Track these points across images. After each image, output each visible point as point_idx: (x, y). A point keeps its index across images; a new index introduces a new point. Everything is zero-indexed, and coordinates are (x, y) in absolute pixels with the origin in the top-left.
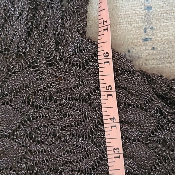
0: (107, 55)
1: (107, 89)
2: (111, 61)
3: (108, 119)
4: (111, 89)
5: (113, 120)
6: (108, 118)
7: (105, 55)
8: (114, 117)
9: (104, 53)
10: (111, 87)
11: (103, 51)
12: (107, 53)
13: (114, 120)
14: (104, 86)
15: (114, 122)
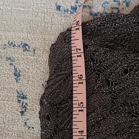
0: (81, 77)
1: (79, 105)
2: (84, 82)
3: (77, 132)
4: (82, 106)
5: (81, 133)
6: (77, 130)
7: (79, 77)
8: (83, 131)
9: (79, 76)
10: (83, 104)
11: (78, 73)
12: (81, 75)
13: (83, 133)
14: (77, 102)
15: (82, 135)
